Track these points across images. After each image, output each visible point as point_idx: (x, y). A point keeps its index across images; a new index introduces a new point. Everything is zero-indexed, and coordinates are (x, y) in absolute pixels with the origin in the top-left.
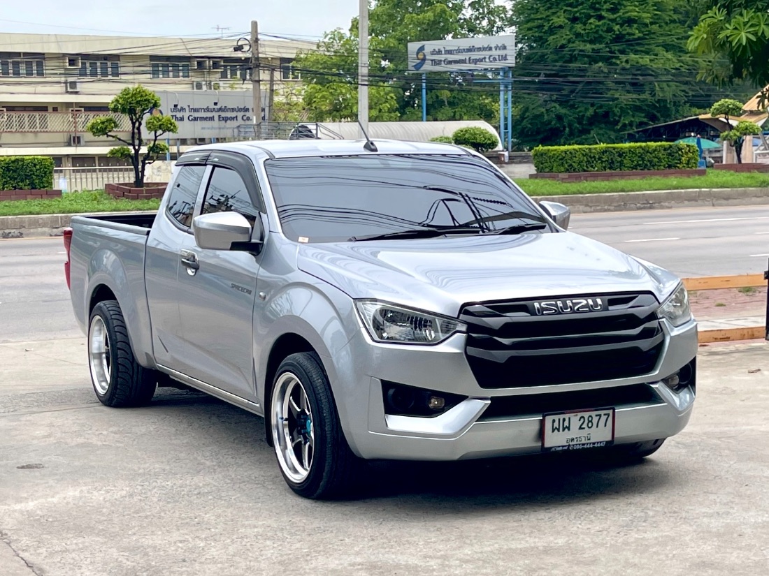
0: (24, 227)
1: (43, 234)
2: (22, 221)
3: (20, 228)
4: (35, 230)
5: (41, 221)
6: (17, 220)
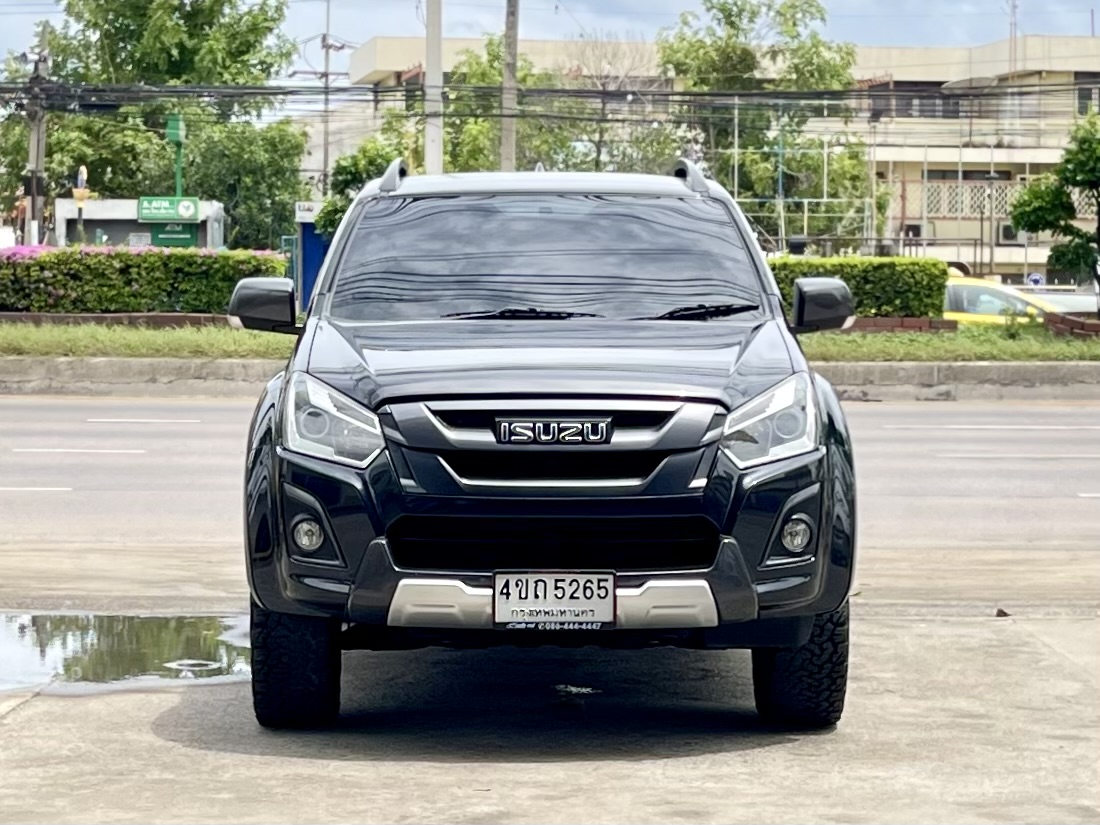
0: (871, 382)
1: (904, 396)
2: (869, 371)
3: (864, 384)
4: (891, 389)
5: (902, 374)
6: (860, 369)
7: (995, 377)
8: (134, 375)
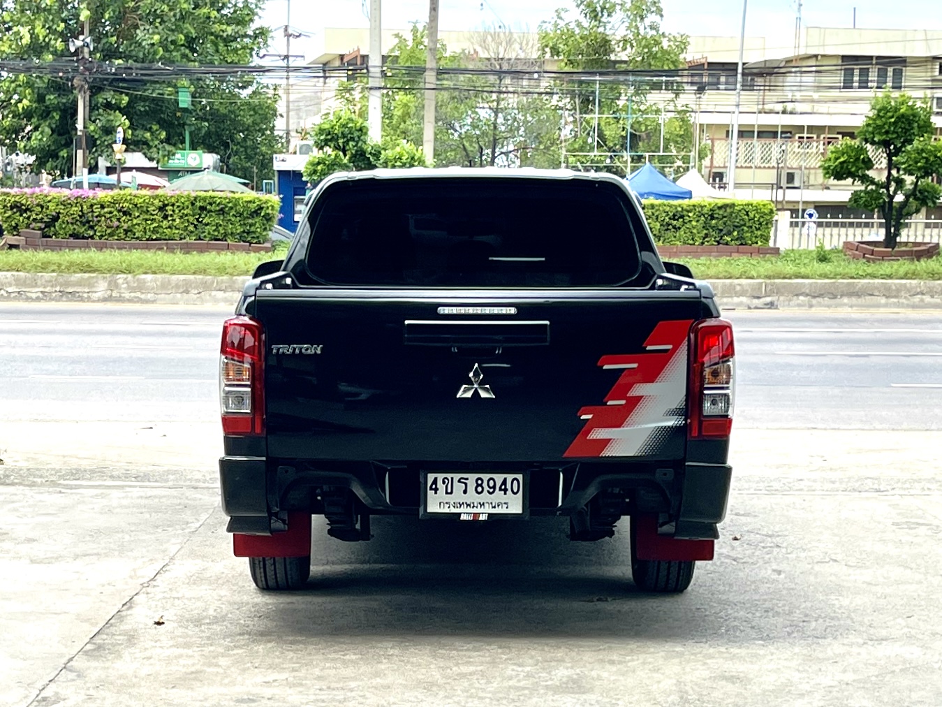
7: (807, 291)
8: (173, 288)
